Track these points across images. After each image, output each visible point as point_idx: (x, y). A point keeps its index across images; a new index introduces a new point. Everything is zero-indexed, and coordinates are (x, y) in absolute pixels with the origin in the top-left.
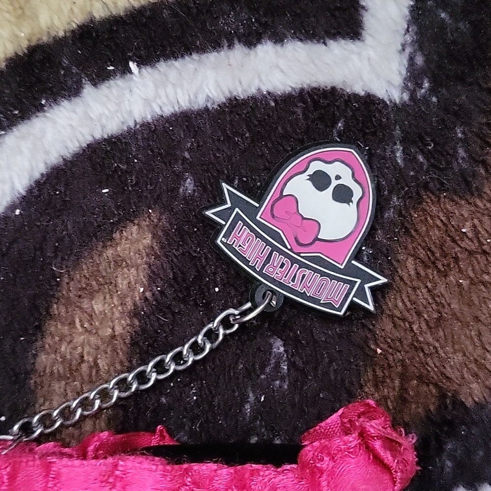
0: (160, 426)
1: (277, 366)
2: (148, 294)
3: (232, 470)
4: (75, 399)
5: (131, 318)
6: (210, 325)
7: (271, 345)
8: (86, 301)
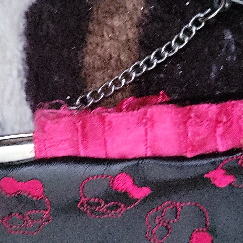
0: (162, 91)
1: (228, 47)
2: (146, 11)
3: (219, 106)
4: (110, 81)
5: (138, 27)
6: (187, 26)
7: (223, 35)
8: (109, 20)
